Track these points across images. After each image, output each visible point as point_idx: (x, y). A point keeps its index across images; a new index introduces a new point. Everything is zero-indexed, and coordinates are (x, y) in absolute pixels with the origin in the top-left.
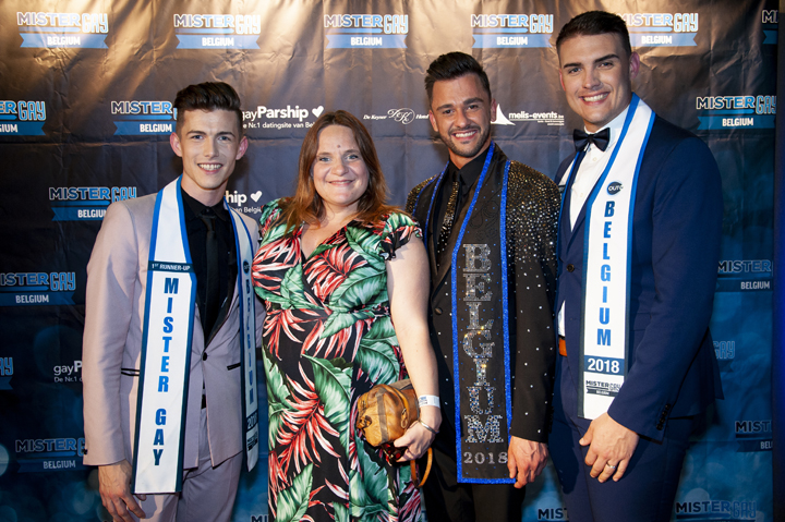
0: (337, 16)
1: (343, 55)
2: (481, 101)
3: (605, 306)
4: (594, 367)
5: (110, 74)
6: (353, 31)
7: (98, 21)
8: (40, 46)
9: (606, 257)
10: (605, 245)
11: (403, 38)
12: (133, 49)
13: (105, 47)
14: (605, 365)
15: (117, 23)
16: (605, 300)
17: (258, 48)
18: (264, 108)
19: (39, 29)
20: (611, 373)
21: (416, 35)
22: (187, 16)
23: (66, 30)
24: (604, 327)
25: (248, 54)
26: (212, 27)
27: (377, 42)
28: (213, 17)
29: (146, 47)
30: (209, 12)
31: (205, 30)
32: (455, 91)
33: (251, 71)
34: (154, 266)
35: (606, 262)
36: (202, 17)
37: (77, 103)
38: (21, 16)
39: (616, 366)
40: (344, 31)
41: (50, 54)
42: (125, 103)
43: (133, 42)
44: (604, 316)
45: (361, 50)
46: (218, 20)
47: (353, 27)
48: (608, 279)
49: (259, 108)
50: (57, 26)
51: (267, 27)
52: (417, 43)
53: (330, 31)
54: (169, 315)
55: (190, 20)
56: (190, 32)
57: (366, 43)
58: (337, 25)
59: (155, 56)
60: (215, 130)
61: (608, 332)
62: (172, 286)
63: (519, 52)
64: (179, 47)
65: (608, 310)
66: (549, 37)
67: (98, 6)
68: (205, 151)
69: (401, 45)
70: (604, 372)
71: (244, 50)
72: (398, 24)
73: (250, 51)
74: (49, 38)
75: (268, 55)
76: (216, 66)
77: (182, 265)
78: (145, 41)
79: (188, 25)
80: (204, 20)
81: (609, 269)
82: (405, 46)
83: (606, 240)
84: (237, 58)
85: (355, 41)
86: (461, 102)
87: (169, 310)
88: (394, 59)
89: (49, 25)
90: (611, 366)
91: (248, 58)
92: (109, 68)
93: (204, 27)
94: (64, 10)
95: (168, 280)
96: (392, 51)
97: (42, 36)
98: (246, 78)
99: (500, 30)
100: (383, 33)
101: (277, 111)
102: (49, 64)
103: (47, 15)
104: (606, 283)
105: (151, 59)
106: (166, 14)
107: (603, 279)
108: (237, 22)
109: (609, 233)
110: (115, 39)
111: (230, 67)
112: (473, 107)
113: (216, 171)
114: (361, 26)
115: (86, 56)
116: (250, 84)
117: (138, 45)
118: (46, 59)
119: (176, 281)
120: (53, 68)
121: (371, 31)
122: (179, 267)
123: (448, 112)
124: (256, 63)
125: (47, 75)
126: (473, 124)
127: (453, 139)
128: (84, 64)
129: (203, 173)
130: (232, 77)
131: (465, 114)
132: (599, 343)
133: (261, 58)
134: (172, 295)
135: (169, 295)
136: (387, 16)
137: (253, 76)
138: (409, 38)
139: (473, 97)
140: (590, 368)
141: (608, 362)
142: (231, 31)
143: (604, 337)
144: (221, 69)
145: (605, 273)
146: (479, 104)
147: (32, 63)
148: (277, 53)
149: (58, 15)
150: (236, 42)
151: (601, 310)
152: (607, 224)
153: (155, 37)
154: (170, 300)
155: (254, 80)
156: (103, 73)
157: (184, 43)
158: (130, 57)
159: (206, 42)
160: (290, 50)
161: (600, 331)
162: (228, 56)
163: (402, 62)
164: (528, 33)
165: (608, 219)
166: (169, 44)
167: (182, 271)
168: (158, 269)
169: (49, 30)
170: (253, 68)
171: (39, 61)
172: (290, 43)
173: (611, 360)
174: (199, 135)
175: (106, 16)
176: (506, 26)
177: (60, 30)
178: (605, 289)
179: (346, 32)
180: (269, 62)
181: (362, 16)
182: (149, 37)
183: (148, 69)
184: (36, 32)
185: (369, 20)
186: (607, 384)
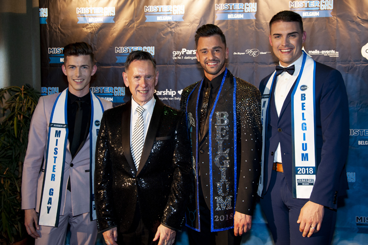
0: (221, 4)
1: (224, 24)
2: (221, 48)
3: (304, 142)
4: (301, 172)
5: (115, 34)
6: (229, 11)
7: (110, 11)
8: (86, 23)
9: (304, 119)
10: (303, 114)
11: (254, 14)
12: (126, 23)
13: (113, 22)
14: (306, 170)
15: (119, 11)
16: (304, 139)
17: (183, 21)
18: (185, 49)
19: (85, 15)
20: (309, 174)
21: (260, 12)
22: (150, 7)
23: (97, 15)
24: (305, 152)
25: (178, 24)
26: (162, 11)
27: (241, 16)
28: (162, 6)
29: (132, 21)
30: (161, 5)
31: (159, 13)
32: (208, 42)
33: (180, 32)
34: (52, 125)
35: (304, 121)
36: (157, 7)
37: (100, 48)
38: (78, 9)
39: (311, 170)
40: (224, 11)
41: (89, 26)
42: (121, 48)
43: (126, 19)
44: (305, 147)
45: (233, 21)
46: (165, 8)
47: (229, 9)
48: (306, 129)
49: (183, 49)
50: (93, 13)
51: (187, 10)
52: (261, 17)
53: (218, 12)
54: (56, 147)
55: (152, 8)
56: (151, 14)
57: (235, 17)
58: (221, 9)
59: (135, 26)
60: (80, 64)
61: (307, 154)
62: (58, 134)
63: (314, 20)
64: (146, 21)
65: (306, 144)
66: (331, 11)
67: (111, 3)
68: (76, 74)
69: (253, 18)
70: (306, 174)
71: (176, 22)
72: (252, 7)
73: (179, 22)
74: (89, 19)
75: (188, 24)
76: (163, 30)
77: (63, 125)
78: (131, 19)
79: (151, 11)
80: (158, 8)
81: (305, 124)
82: (255, 18)
83: (303, 111)
84: (173, 26)
85: (230, 16)
86: (211, 48)
87: (56, 145)
88: (249, 25)
89: (90, 13)
90: (309, 171)
91: (178, 25)
92: (115, 32)
93: (158, 11)
94: (96, 6)
95: (57, 131)
96: (249, 20)
97: (86, 18)
98: (177, 35)
99: (304, 9)
100: (244, 12)
101: (191, 51)
102: (89, 31)
103: (89, 8)
104: (305, 132)
105: (134, 27)
106: (141, 6)
107: (303, 130)
108: (174, 9)
109: (304, 108)
110: (118, 18)
111: (170, 30)
112: (217, 51)
113: (81, 82)
114: (233, 9)
115: (105, 27)
116: (179, 38)
117: (128, 21)
118: (88, 28)
119: (60, 132)
120: (91, 32)
121: (238, 11)
122: (62, 126)
123: (205, 52)
124: (182, 28)
125: (88, 36)
126: (216, 59)
127: (207, 65)
128: (104, 30)
129: (75, 83)
130: (170, 35)
131: (213, 54)
132: (302, 160)
133: (184, 26)
134: (58, 138)
135: (57, 138)
136: (246, 4)
137: (180, 34)
138: (257, 14)
139: (217, 46)
140: (299, 173)
141: (307, 169)
142: (171, 13)
143: (305, 157)
144: (166, 31)
145: (304, 127)
146: (220, 49)
147: (81, 30)
148: (192, 23)
149: (94, 8)
150: (173, 18)
151: (303, 144)
152: (303, 104)
153: (136, 17)
154: (57, 140)
155: (181, 36)
156: (112, 34)
157: (149, 19)
158: (124, 26)
159: (159, 19)
160: (198, 21)
161: (303, 154)
162: (169, 25)
163: (253, 26)
164: (319, 10)
165: (303, 102)
166: (142, 20)
167: (63, 127)
168: (53, 126)
169: (90, 15)
170: (181, 30)
171: (85, 30)
172: (198, 18)
173: (309, 167)
174: (73, 67)
175: (114, 8)
176: (308, 7)
177: (94, 15)
178: (304, 134)
179: (226, 12)
180: (188, 27)
181: (234, 4)
182: (133, 17)
183: (132, 31)
184: (84, 17)
185: (237, 6)
186: (308, 180)
